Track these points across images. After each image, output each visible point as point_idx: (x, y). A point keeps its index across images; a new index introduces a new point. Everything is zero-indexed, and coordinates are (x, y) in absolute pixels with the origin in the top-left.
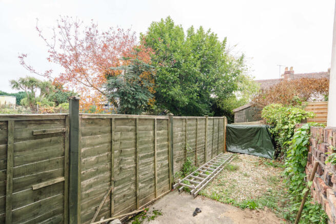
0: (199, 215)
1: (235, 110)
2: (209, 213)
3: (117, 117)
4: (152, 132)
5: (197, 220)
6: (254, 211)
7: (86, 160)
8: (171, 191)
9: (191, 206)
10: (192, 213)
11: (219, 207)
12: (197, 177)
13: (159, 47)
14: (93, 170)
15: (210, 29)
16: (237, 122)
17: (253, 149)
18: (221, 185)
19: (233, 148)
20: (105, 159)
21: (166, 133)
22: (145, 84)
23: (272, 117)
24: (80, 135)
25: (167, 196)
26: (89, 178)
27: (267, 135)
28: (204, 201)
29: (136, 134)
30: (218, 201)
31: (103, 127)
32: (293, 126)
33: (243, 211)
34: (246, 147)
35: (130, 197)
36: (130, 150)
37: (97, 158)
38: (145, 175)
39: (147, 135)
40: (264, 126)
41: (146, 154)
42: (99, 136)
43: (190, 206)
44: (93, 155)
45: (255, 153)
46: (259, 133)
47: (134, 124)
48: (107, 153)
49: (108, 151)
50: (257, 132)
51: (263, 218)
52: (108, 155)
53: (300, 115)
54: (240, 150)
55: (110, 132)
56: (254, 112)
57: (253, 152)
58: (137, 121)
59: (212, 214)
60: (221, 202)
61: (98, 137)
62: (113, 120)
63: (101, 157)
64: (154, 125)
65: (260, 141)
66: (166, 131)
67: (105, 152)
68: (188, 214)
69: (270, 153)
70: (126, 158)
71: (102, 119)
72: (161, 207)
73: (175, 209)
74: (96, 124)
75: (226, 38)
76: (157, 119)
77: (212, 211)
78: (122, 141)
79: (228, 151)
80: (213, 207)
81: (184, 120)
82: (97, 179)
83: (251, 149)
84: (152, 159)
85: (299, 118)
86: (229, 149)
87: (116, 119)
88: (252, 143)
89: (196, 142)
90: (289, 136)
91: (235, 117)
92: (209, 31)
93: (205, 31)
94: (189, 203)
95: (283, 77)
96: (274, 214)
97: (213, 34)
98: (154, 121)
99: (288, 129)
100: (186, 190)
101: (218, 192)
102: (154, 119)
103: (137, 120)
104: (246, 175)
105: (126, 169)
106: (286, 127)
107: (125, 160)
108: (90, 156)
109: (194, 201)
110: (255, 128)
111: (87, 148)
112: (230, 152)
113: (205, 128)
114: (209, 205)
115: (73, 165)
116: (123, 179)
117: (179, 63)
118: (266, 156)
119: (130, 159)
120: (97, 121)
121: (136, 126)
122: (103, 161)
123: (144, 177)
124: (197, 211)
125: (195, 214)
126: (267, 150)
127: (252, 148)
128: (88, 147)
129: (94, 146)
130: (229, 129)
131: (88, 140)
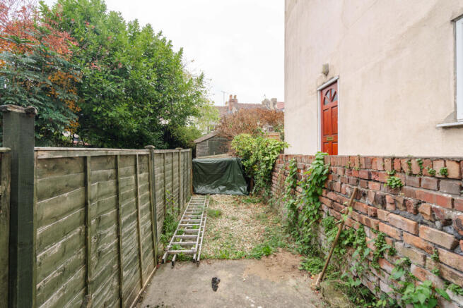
0: (221, 285)
1: (197, 141)
2: (229, 279)
3: (94, 154)
4: (133, 177)
5: (222, 294)
6: (272, 257)
7: (45, 255)
8: (157, 268)
9: (203, 279)
10: (211, 289)
11: (234, 266)
12: (183, 236)
13: (83, 36)
14: (57, 275)
15: (161, 32)
16: (200, 156)
17: (224, 187)
18: (216, 238)
19: (201, 189)
20: (76, 241)
21: (147, 177)
22: (60, 94)
23: (246, 148)
24: (35, 199)
25: (155, 278)
26: (49, 296)
27: (238, 170)
28: (213, 265)
29: (117, 183)
30: (228, 259)
31: (72, 174)
32: (274, 157)
33: (260, 262)
34: (216, 186)
35: (113, 303)
36: (110, 214)
37: (64, 244)
38: (128, 254)
39: (129, 184)
40: (234, 159)
41: (129, 216)
42: (66, 195)
43: (200, 279)
44: (57, 240)
45: (227, 191)
46: (229, 168)
47: (114, 166)
48: (78, 230)
49: (80, 224)
50: (228, 166)
51: (284, 261)
52: (80, 232)
53: (279, 146)
54: (209, 191)
55: (82, 183)
56: (220, 143)
57: (224, 190)
58: (119, 160)
59: (233, 278)
60: (234, 259)
61: (65, 198)
62: (89, 160)
63: (69, 239)
64: (136, 166)
65: (232, 176)
66: (147, 173)
67: (75, 228)
68: (206, 291)
69: (242, 189)
70: (106, 231)
71: (71, 158)
72: (160, 299)
73: (183, 292)
74: (62, 169)
75: (182, 50)
76: (139, 155)
77: (230, 276)
78: (101, 200)
79: (196, 194)
80: (227, 268)
81: (162, 155)
82: (63, 290)
83: (222, 188)
84: (134, 223)
85: (278, 149)
86: (197, 192)
87: (92, 157)
88: (223, 180)
89: (172, 186)
90: (271, 168)
91: (197, 150)
92: (160, 34)
93: (156, 33)
94: (196, 276)
95: (228, 105)
96: (289, 253)
97: (164, 40)
98: (136, 159)
99: (269, 160)
100: (180, 259)
101: (219, 248)
102: (136, 155)
103: (119, 157)
104: (234, 219)
105: (107, 251)
106: (267, 158)
107: (105, 235)
108: (50, 243)
109: (200, 269)
110: (225, 162)
111: (46, 227)
112: (198, 194)
113: (179, 166)
114: (222, 268)
115: (21, 277)
116: (101, 274)
117: (124, 69)
118: (238, 192)
119: (110, 231)
120: (63, 163)
121: (116, 169)
122: (74, 248)
123: (128, 257)
124: (215, 283)
125: (215, 288)
126: (239, 186)
127: (223, 185)
128: (47, 224)
129: (57, 219)
130: (196, 166)
131: (48, 209)
